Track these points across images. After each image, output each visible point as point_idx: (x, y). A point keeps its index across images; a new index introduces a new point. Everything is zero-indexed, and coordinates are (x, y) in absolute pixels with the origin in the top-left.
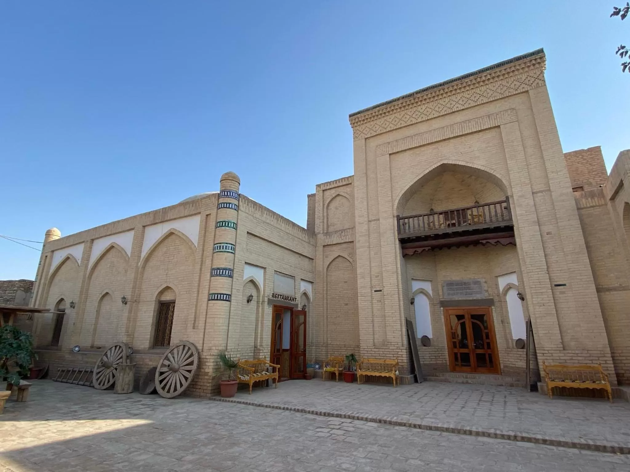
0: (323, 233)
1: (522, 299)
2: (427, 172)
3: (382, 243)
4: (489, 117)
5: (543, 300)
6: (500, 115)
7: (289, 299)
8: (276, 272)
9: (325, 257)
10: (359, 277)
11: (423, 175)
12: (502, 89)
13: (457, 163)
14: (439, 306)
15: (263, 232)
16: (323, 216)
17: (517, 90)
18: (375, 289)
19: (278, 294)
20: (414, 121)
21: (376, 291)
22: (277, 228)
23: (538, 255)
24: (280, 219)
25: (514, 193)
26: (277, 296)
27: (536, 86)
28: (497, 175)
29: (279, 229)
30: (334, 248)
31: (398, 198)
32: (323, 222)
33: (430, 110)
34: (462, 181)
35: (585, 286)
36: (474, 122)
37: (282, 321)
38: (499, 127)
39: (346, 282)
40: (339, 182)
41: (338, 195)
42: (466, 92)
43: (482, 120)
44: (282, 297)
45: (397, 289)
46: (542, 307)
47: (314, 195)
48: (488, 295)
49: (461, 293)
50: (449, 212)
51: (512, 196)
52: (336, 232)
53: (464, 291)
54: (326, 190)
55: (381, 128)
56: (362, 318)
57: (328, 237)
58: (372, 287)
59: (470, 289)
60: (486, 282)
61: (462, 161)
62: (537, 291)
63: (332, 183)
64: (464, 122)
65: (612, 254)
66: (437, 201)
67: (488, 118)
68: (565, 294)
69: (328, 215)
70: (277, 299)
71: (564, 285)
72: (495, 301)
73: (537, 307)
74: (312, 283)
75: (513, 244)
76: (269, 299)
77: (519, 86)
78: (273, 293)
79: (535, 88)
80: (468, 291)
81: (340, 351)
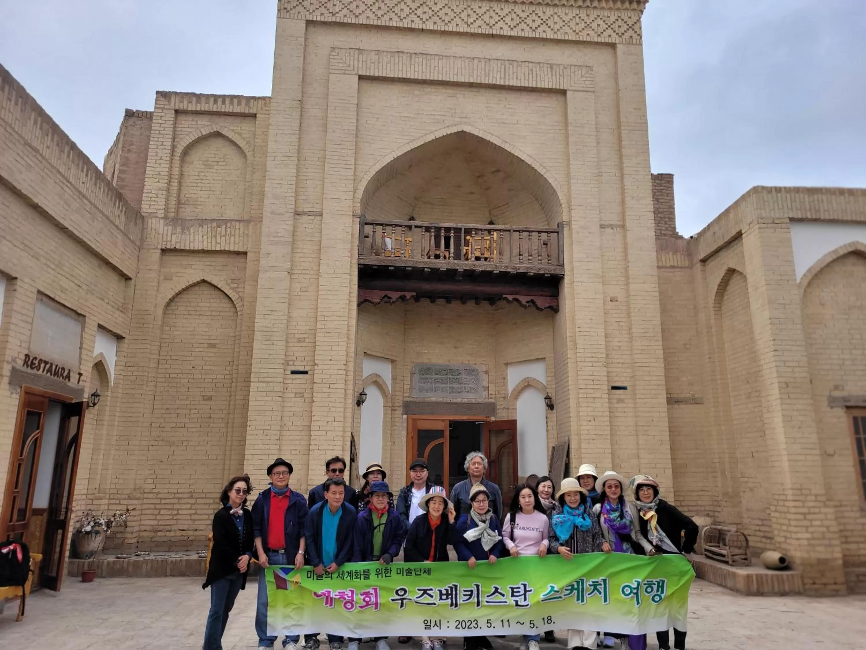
0: (165, 218)
1: (551, 407)
2: (430, 140)
3: (323, 269)
4: (551, 68)
5: (594, 411)
6: (569, 71)
7: (65, 374)
8: (40, 297)
9: (162, 278)
10: (258, 336)
11: (423, 143)
12: (577, 24)
13: (488, 137)
14: (401, 412)
15: (21, 173)
16: (170, 176)
17: (599, 35)
18: (294, 368)
19: (39, 358)
20: (418, 24)
21: (293, 373)
22: (60, 173)
23: (595, 334)
24: (67, 149)
25: (573, 219)
26: (36, 362)
27: (627, 40)
28: (550, 181)
29: (63, 176)
30: (193, 260)
31: (368, 177)
32: (168, 190)
33: (452, 15)
34: (479, 177)
35: (653, 392)
36: (527, 69)
37: (41, 432)
38: (563, 92)
39: (212, 346)
40: (224, 102)
41: (218, 135)
42: (520, 6)
43: (540, 70)
44: (48, 366)
45: (344, 372)
46: (590, 423)
47: (148, 116)
48: (487, 396)
49: (442, 389)
50: (463, 230)
51: (569, 224)
52: (202, 222)
53: (448, 385)
54: (185, 112)
55: (345, 11)
56: (255, 432)
57: (179, 229)
58: (287, 363)
59: (460, 384)
60: (487, 373)
61: (496, 136)
62: (588, 396)
63: (203, 100)
64: (511, 61)
65: (688, 346)
66: (424, 203)
67: (549, 69)
68: (624, 403)
69: (182, 175)
70: (35, 371)
71: (624, 388)
72: (498, 407)
73: (585, 423)
74: (119, 338)
75: (555, 310)
76: (14, 370)
77: (604, 31)
78: (26, 352)
79: (626, 44)
80: (455, 386)
81: (176, 506)
